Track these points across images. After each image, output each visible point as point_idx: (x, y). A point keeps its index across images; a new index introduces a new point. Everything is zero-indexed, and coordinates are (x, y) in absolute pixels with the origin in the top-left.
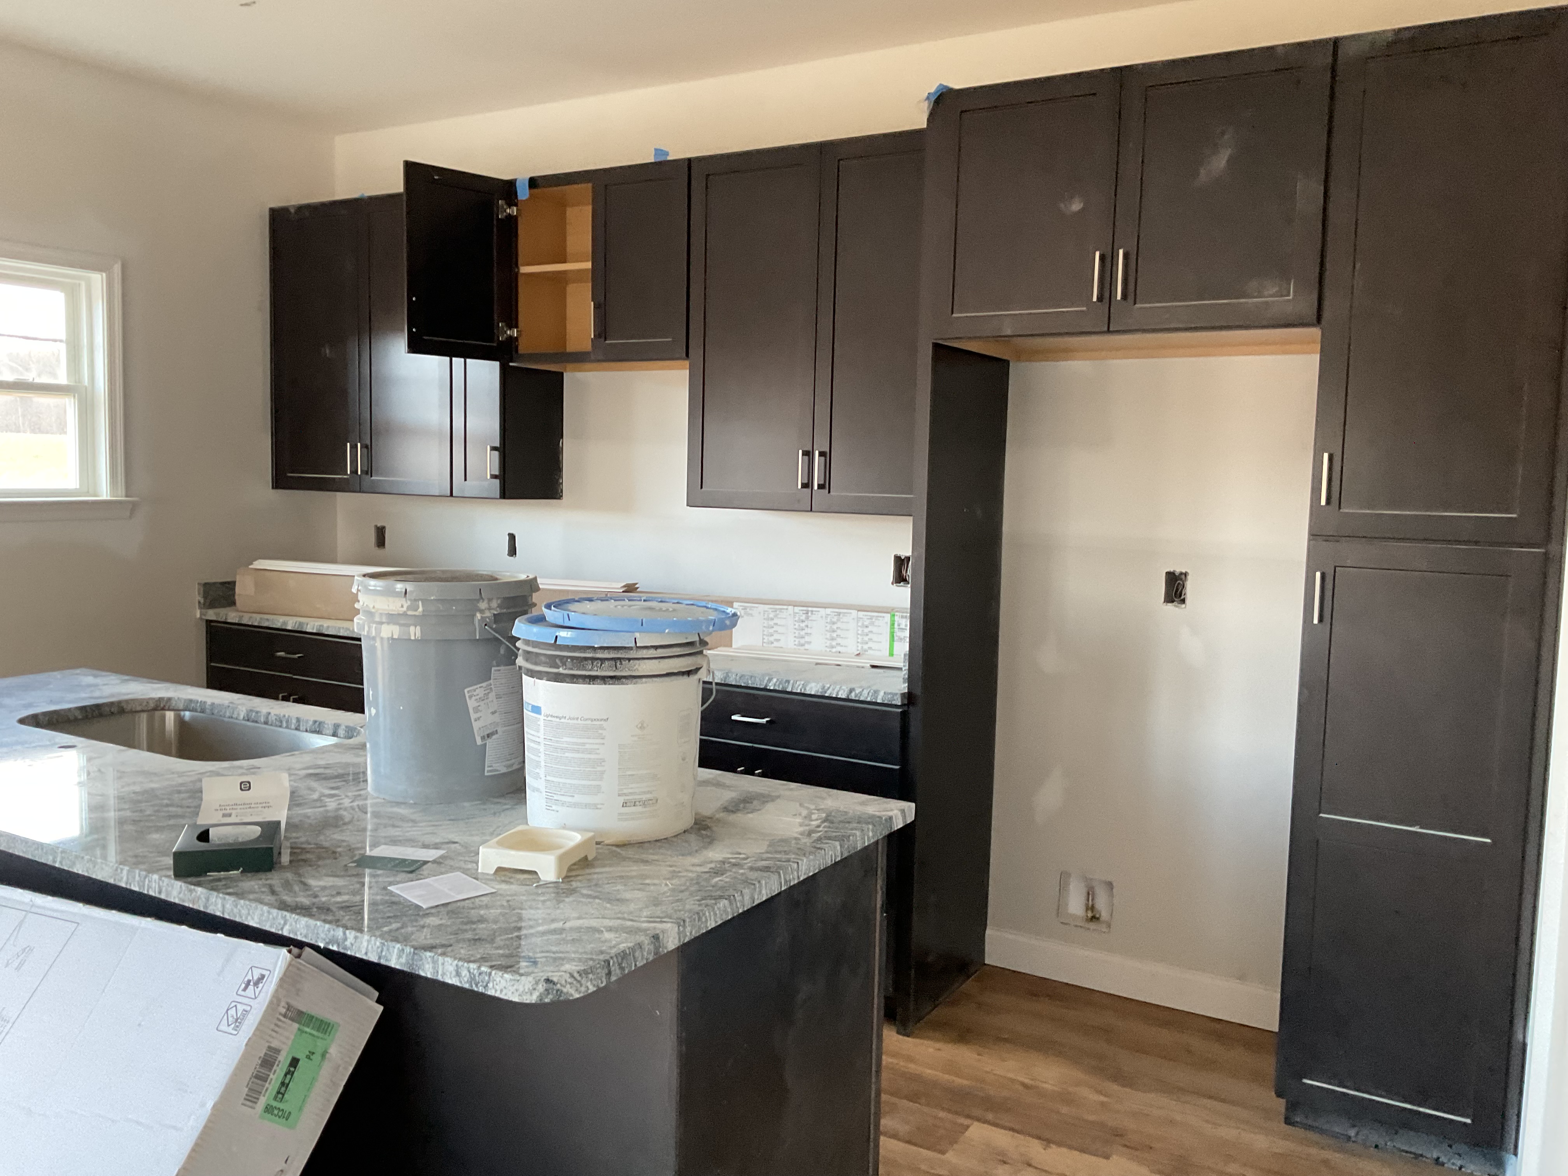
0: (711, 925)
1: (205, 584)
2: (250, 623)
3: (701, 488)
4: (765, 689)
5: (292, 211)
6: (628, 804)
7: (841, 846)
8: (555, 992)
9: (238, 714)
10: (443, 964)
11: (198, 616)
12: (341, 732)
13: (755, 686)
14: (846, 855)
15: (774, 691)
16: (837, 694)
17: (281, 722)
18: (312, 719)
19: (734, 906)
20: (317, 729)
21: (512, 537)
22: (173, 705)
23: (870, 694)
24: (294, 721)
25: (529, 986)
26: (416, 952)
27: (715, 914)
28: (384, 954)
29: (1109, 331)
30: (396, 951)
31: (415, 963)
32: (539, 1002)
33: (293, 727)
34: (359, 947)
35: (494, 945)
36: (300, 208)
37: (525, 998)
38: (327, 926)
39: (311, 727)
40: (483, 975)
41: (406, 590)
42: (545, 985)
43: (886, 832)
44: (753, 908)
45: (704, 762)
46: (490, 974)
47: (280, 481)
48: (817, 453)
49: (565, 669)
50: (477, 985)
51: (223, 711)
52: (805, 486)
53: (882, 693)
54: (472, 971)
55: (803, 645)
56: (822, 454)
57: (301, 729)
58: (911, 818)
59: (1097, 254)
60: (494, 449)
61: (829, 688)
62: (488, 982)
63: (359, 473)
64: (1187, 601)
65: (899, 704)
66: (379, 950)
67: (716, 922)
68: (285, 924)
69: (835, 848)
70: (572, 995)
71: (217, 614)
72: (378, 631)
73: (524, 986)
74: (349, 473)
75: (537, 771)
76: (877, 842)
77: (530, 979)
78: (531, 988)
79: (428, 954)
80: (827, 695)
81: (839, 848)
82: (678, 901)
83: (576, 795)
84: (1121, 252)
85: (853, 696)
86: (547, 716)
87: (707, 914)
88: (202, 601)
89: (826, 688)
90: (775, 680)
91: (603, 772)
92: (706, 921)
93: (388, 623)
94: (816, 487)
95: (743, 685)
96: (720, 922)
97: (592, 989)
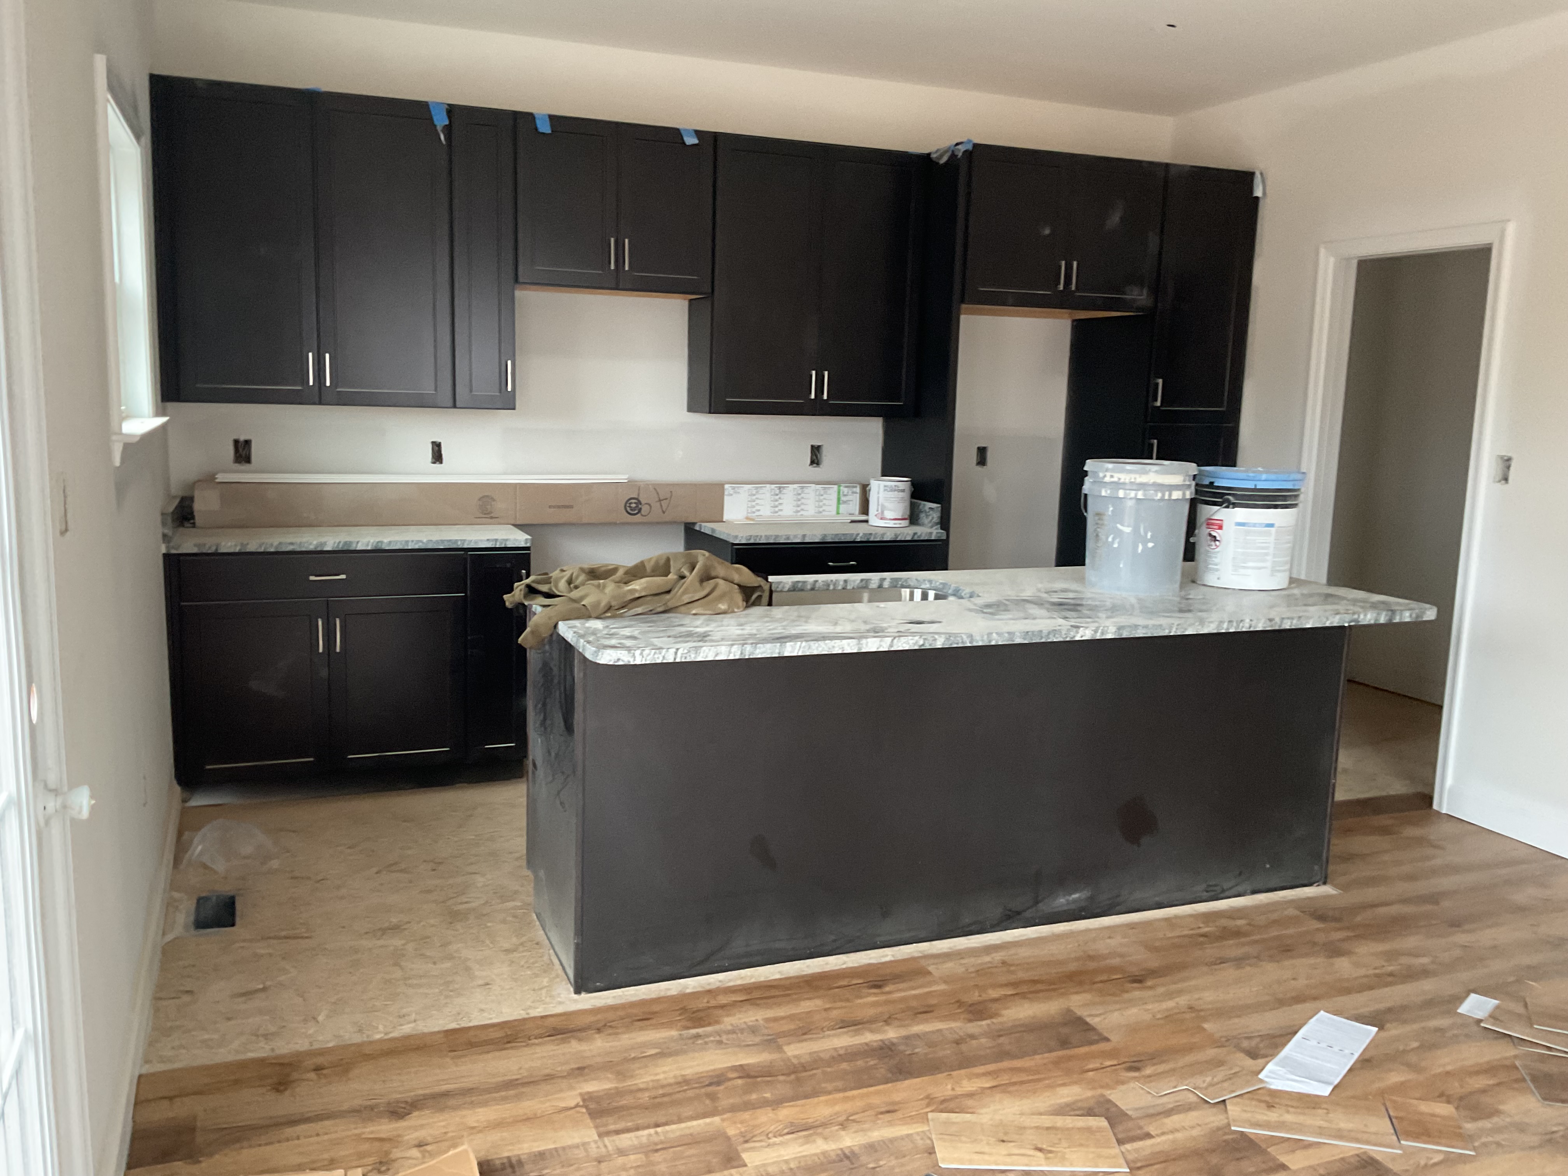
4: (854, 542)
13: (847, 540)
15: (861, 542)
21: (437, 445)
48: (826, 373)
52: (816, 396)
55: (777, 512)
59: (1064, 262)
63: (328, 384)
64: (989, 464)
74: (310, 383)
80: (898, 540)
84: (1075, 262)
89: (898, 535)
90: (861, 535)
94: (825, 397)
95: (837, 541)
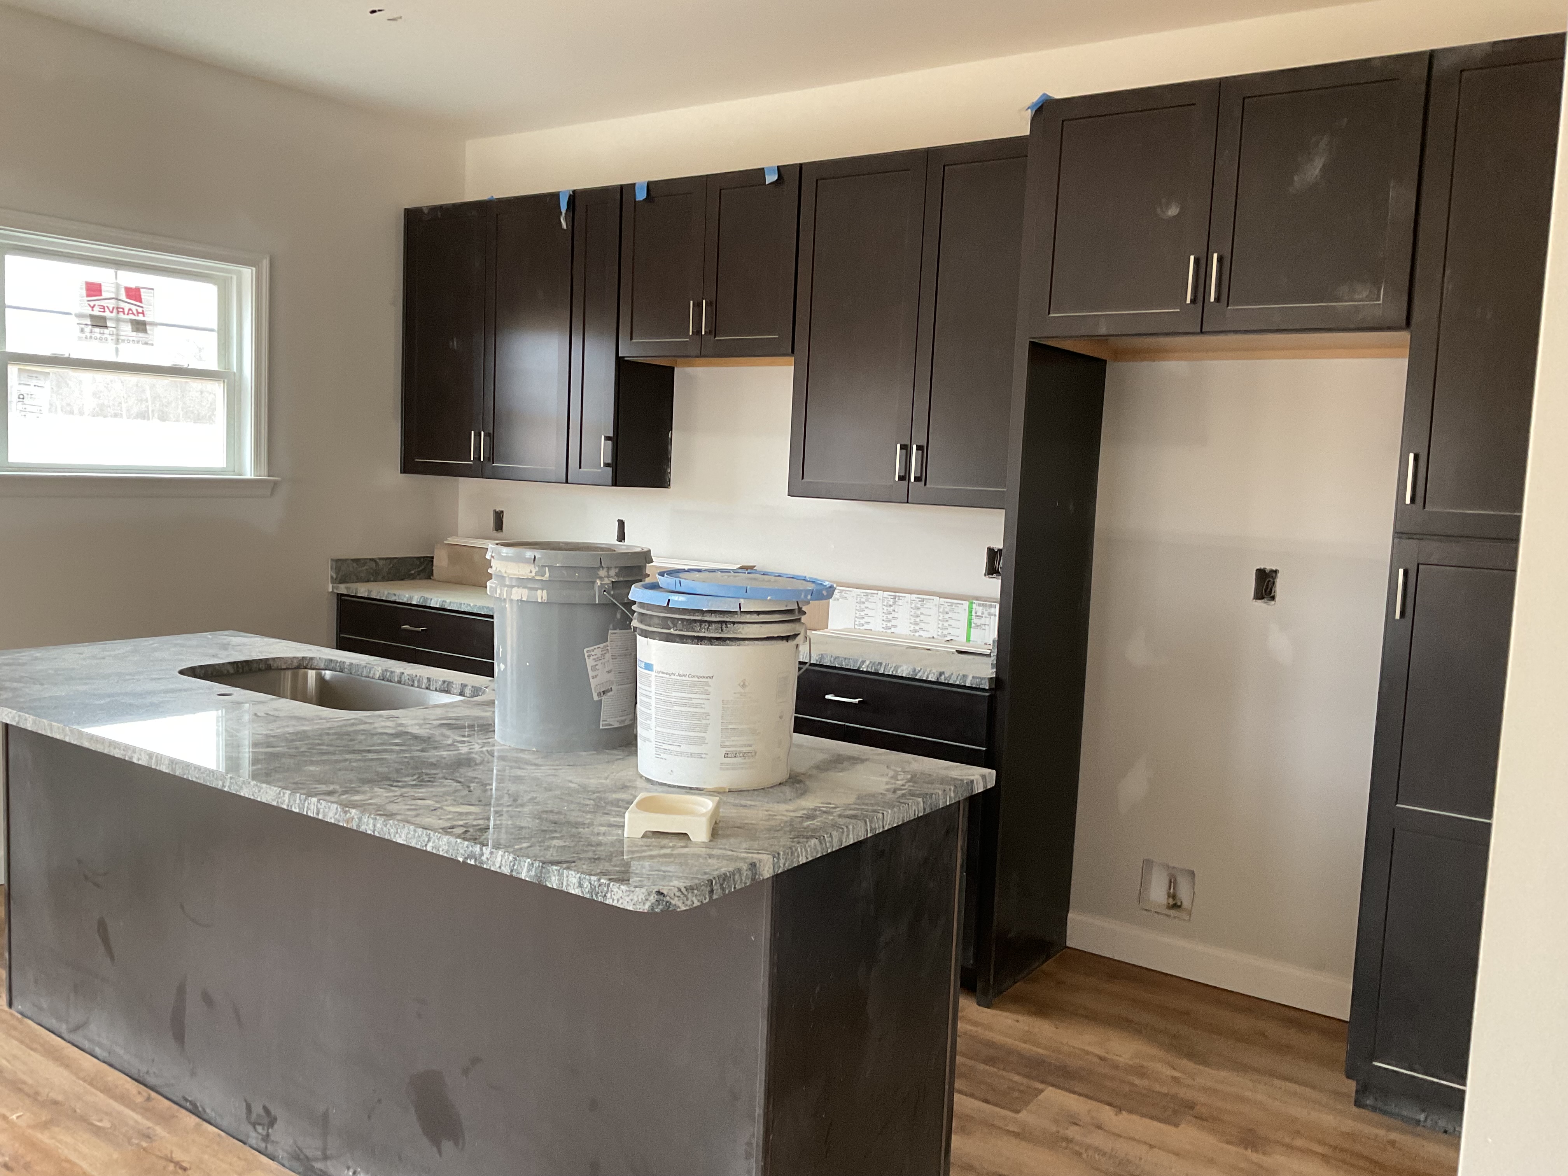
0: (802, 860)
1: (337, 561)
2: (378, 598)
3: (803, 478)
4: (858, 671)
5: (426, 212)
6: (730, 755)
7: (924, 802)
8: (664, 903)
9: (374, 674)
10: (567, 877)
11: (330, 590)
12: (468, 692)
13: (849, 667)
14: (928, 811)
15: (867, 672)
16: (928, 677)
17: (413, 681)
18: (441, 680)
19: (824, 845)
20: (446, 689)
21: (621, 524)
22: (315, 664)
23: (959, 678)
24: (425, 681)
25: (642, 897)
26: (544, 866)
27: (806, 851)
28: (515, 867)
29: (1201, 332)
30: (526, 864)
31: (543, 875)
32: (651, 911)
33: (424, 686)
34: (494, 862)
35: (612, 864)
36: (434, 209)
37: (638, 907)
38: (466, 843)
39: (440, 686)
40: (603, 886)
41: (535, 557)
42: (656, 896)
43: (966, 795)
44: (840, 849)
45: (800, 727)
46: (609, 885)
47: (408, 466)
48: (914, 447)
49: (676, 630)
50: (596, 895)
51: (360, 670)
52: (901, 478)
53: (970, 678)
54: (592, 883)
55: (889, 628)
56: (919, 448)
57: (431, 688)
58: (991, 784)
59: (1192, 258)
60: (607, 438)
61: (920, 671)
62: (607, 893)
63: (482, 460)
64: (1277, 599)
65: (987, 688)
66: (512, 864)
67: (807, 858)
68: (429, 841)
69: (918, 803)
70: (679, 907)
71: (347, 588)
72: (509, 594)
73: (638, 896)
74: (472, 459)
75: (648, 722)
76: (959, 802)
77: (643, 890)
78: (644, 899)
79: (555, 867)
80: (917, 677)
81: (922, 803)
82: (773, 838)
83: (682, 746)
84: (1215, 256)
85: (942, 679)
86: (659, 673)
87: (799, 849)
88: (335, 576)
89: (917, 671)
90: (868, 662)
91: (707, 725)
92: (798, 857)
93: (518, 587)
94: (912, 480)
95: (837, 666)
96: (810, 859)
97: (697, 904)
